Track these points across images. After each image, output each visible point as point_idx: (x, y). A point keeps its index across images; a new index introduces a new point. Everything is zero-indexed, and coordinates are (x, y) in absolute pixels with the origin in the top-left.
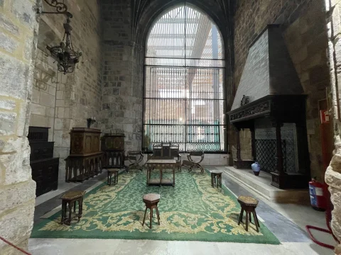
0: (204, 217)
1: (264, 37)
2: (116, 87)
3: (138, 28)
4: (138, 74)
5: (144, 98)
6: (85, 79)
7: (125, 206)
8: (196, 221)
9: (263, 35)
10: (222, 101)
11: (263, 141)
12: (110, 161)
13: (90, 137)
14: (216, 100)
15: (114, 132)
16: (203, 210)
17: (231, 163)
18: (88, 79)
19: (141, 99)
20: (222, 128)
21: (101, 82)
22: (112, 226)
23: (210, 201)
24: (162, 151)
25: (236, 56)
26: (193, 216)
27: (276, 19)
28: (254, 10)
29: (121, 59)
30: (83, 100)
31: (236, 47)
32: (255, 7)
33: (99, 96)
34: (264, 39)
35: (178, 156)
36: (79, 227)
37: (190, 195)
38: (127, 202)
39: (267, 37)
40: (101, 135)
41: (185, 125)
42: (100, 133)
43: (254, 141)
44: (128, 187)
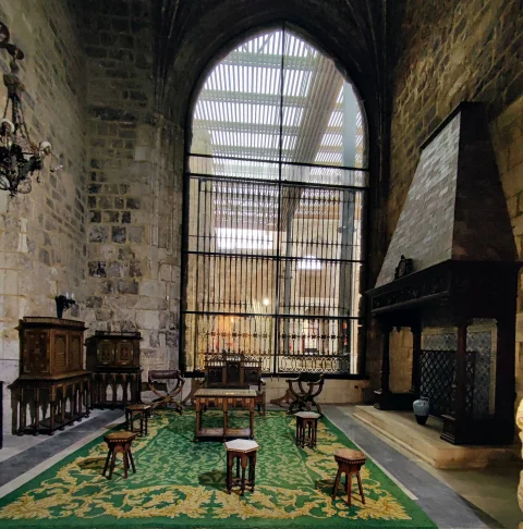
0: (308, 493)
1: (453, 129)
2: (119, 224)
3: (170, 79)
4: (170, 193)
5: (184, 253)
6: (49, 202)
7: (155, 478)
8: (294, 501)
9: (450, 125)
10: (359, 265)
11: (434, 354)
12: (109, 391)
13: (63, 337)
14: (346, 262)
15: (116, 329)
16: (306, 483)
17: (368, 399)
18: (55, 202)
19: (178, 255)
20: (355, 325)
21: (83, 211)
22: (134, 509)
23: (322, 468)
24: (224, 371)
25: (394, 162)
26: (288, 492)
27: (479, 89)
28: (437, 60)
29: (131, 157)
30: (46, 253)
31: (396, 141)
32: (441, 53)
33: (78, 243)
34: (451, 134)
35: (259, 383)
36: (69, 513)
37: (284, 457)
38: (157, 471)
39: (458, 130)
40: (86, 335)
41: (277, 316)
42: (83, 329)
43: (417, 352)
44: (156, 444)
